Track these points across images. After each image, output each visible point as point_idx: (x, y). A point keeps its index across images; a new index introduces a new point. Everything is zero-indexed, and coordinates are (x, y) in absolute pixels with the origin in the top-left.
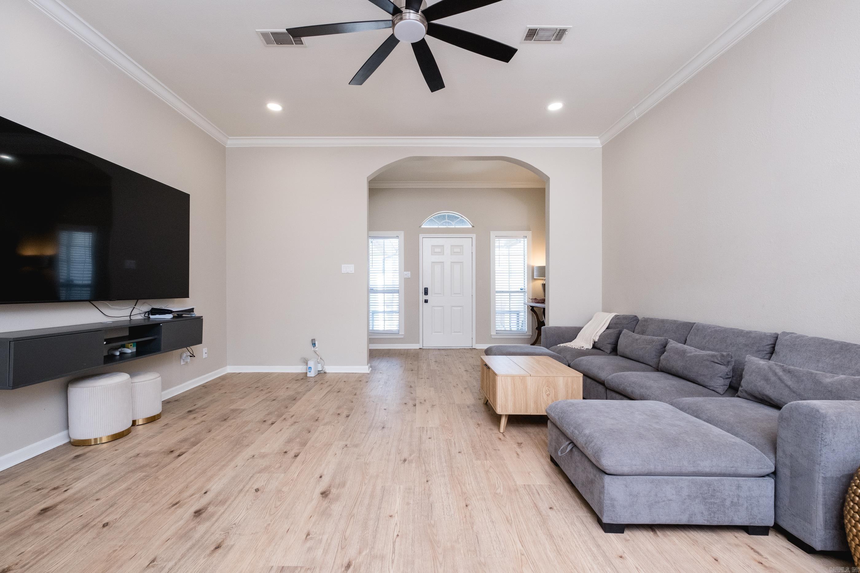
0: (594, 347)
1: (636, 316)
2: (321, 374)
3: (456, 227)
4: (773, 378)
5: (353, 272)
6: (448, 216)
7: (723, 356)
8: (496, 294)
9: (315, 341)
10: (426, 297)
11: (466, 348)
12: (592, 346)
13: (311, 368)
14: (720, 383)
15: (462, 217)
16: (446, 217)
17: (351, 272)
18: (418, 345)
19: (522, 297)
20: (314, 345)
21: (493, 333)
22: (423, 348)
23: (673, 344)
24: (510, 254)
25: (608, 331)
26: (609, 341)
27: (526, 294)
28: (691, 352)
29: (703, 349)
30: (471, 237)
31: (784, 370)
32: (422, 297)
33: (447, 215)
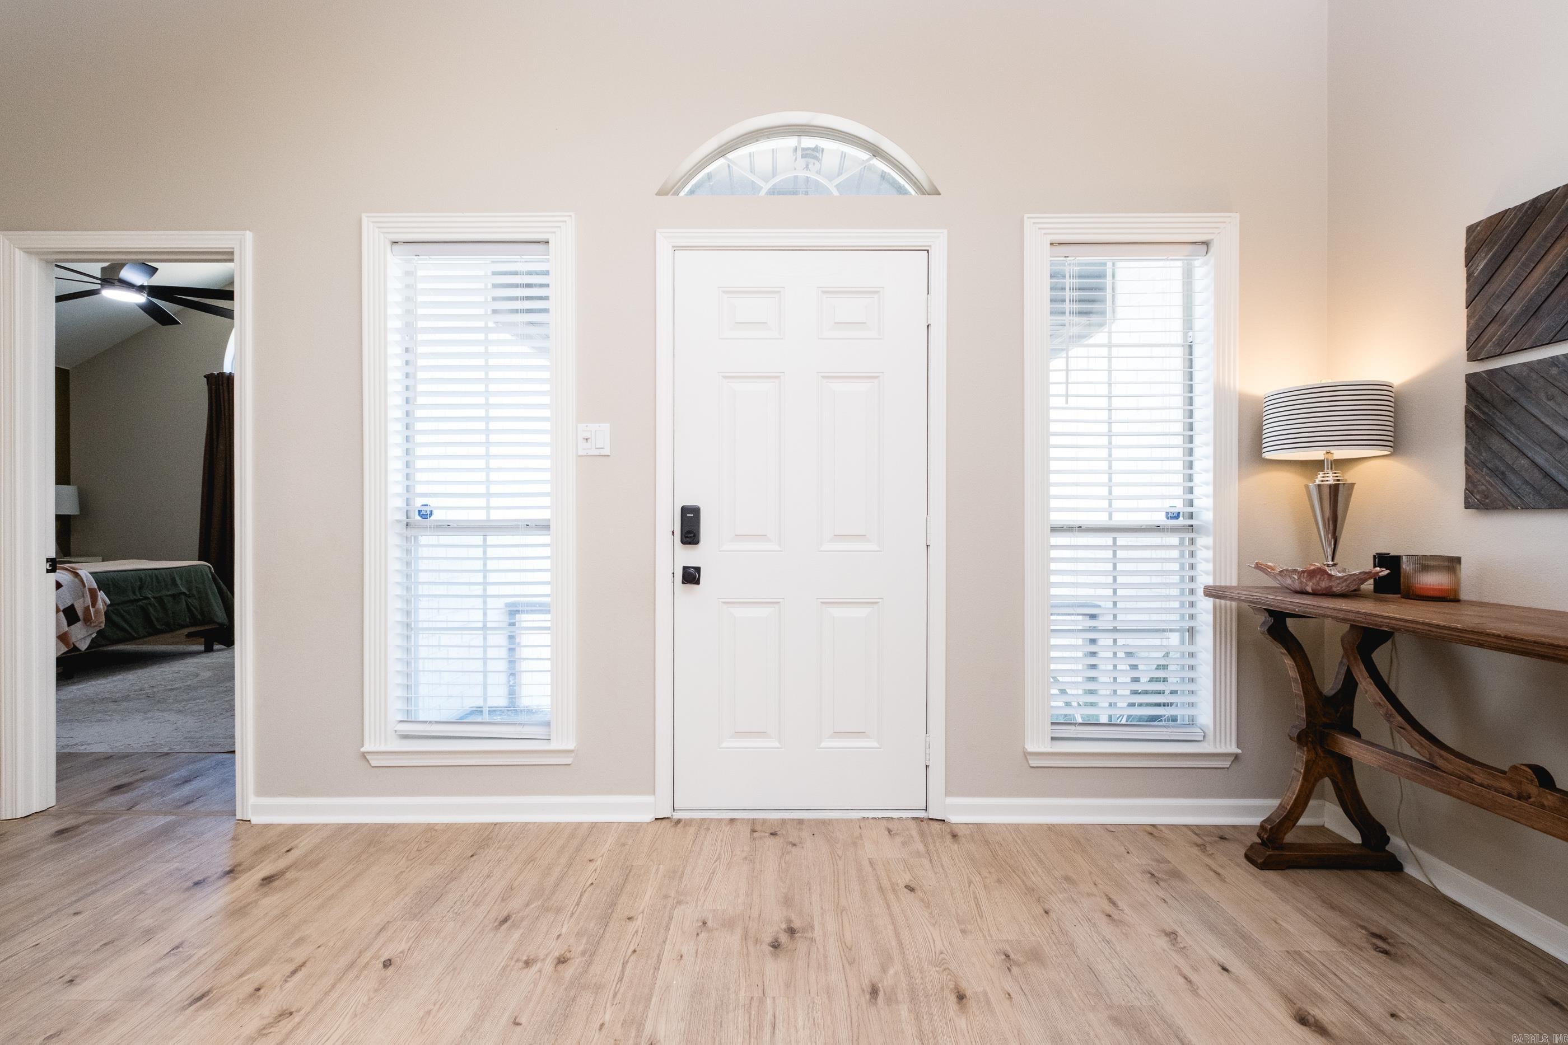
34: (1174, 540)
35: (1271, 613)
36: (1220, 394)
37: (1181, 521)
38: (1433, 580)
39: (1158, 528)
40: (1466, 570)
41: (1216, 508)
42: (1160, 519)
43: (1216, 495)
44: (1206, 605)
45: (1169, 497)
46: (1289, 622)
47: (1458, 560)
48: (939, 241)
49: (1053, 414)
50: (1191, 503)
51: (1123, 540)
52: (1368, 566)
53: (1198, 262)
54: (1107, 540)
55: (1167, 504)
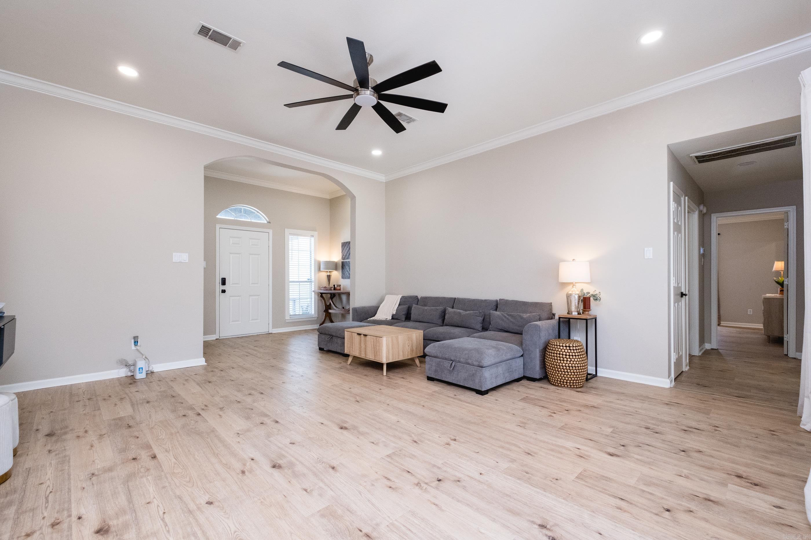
0: (392, 319)
1: (417, 296)
2: (150, 374)
3: (252, 221)
4: (505, 319)
5: (187, 261)
6: (244, 210)
7: (480, 312)
8: (290, 284)
9: (138, 339)
10: (223, 287)
11: (263, 333)
12: (391, 318)
13: (142, 368)
14: (479, 326)
15: (258, 212)
16: (242, 210)
17: (184, 261)
18: (215, 335)
19: (309, 286)
20: (136, 343)
21: (287, 318)
22: (220, 338)
23: (450, 310)
24: (299, 250)
25: (401, 307)
26: (404, 313)
27: (313, 284)
28: (463, 313)
29: (466, 311)
30: (268, 231)
31: (508, 315)
32: (219, 287)
33: (242, 209)
34: (309, 283)
35: (321, 293)
36: (315, 260)
37: (310, 280)
38: (338, 288)
39: (306, 282)
40: (342, 287)
41: (315, 278)
42: (306, 280)
44: (313, 293)
46: (323, 295)
48: (271, 232)
49: (290, 262)
50: (311, 277)
51: (300, 284)
53: (312, 238)
54: (298, 284)
55: (307, 277)
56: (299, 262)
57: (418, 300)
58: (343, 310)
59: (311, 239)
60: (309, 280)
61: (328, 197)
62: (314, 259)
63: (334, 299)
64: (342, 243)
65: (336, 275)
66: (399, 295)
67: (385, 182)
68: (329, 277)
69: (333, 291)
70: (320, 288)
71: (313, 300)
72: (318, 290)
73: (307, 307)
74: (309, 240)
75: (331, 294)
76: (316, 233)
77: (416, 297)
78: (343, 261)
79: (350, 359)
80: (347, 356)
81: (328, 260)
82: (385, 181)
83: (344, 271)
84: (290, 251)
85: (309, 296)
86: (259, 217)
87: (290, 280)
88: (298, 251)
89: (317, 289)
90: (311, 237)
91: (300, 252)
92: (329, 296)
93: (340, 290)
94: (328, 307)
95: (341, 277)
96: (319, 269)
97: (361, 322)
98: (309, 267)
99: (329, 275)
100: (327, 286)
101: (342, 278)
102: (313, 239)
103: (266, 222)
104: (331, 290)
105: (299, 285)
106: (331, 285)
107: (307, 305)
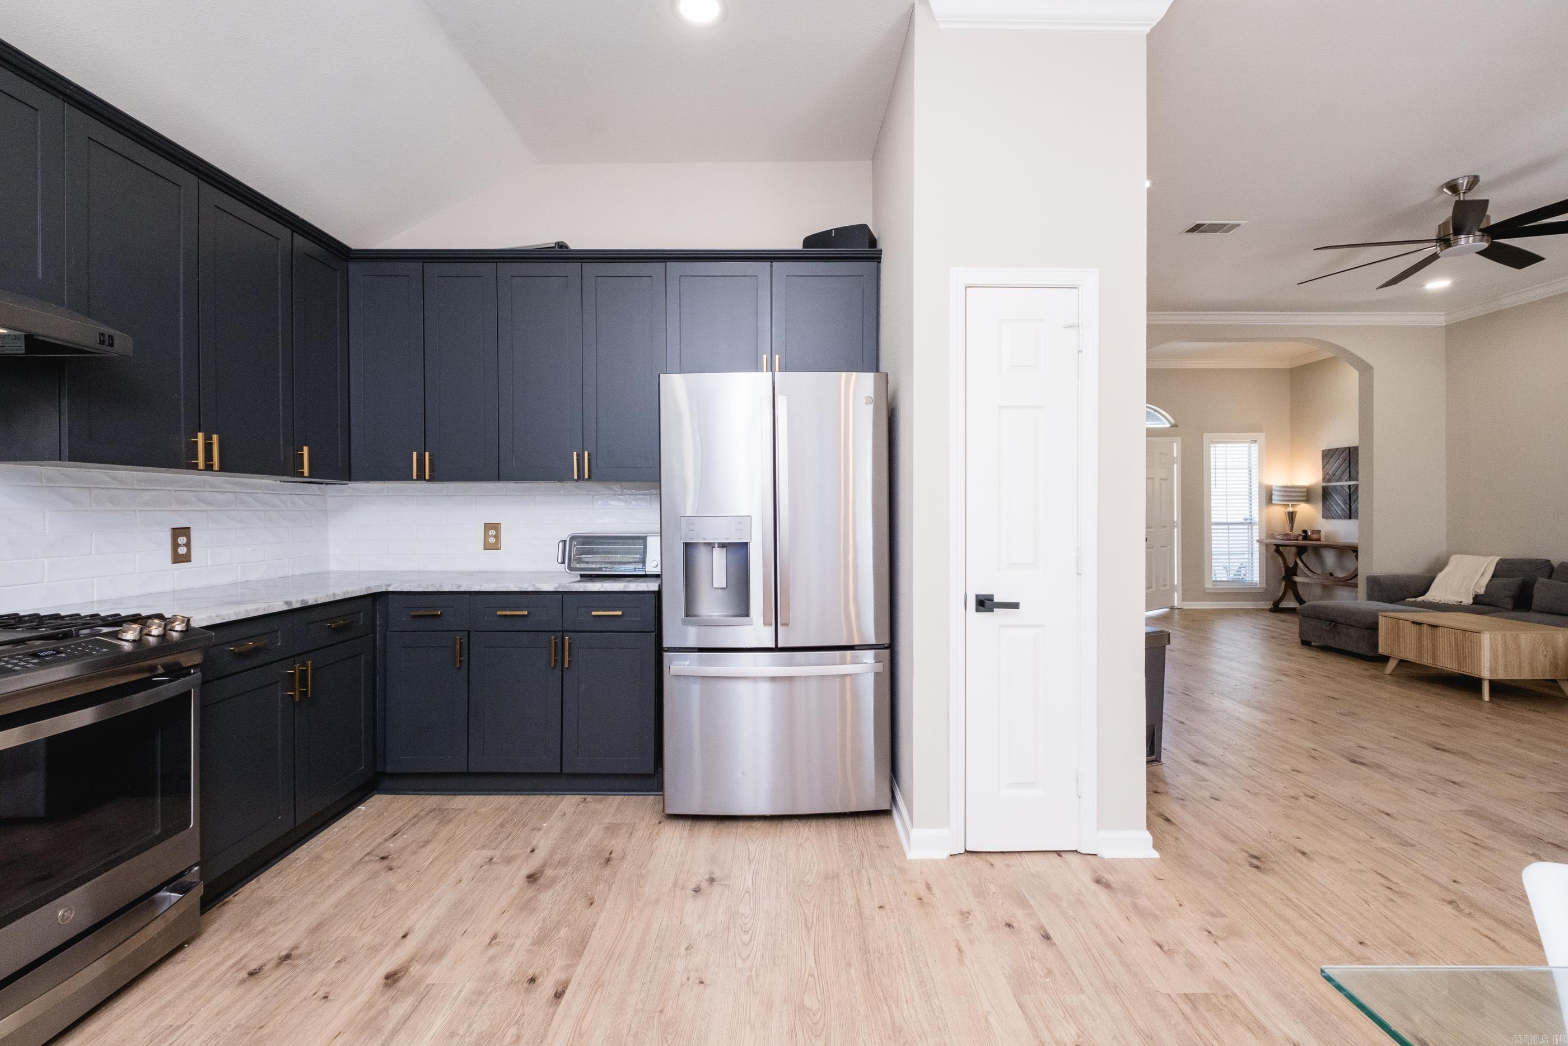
38: (1315, 536)
39: (1241, 523)
40: (1323, 534)
41: (1260, 518)
42: (1242, 520)
43: (1260, 513)
45: (1245, 514)
46: (1280, 548)
47: (1320, 531)
50: (1251, 516)
51: (1231, 527)
52: (1301, 533)
53: (1253, 445)
56: (1226, 488)
57: (1553, 571)
58: (1332, 578)
59: (1250, 448)
60: (1246, 521)
61: (1287, 365)
62: (1257, 482)
63: (1304, 557)
64: (1323, 451)
65: (1308, 513)
66: (1492, 557)
67: (1446, 326)
68: (1291, 516)
69: (1301, 542)
70: (1271, 536)
71: (1256, 556)
72: (1266, 539)
73: (1240, 570)
74: (1247, 448)
75: (1297, 547)
76: (1261, 436)
77: (1547, 563)
78: (1325, 484)
79: (1391, 665)
80: (1385, 659)
81: (1290, 484)
82: (1444, 325)
83: (1328, 503)
84: (1212, 471)
85: (1247, 549)
86: (1159, 419)
87: (1213, 520)
88: (1226, 469)
89: (1264, 537)
90: (1252, 443)
91: (1228, 471)
92: (1294, 550)
93: (1319, 540)
94: (1290, 572)
95: (1321, 516)
96: (1269, 500)
97: (1391, 603)
98: (1248, 497)
99: (1292, 512)
100: (1288, 531)
101: (1325, 517)
102: (1255, 447)
103: (1168, 425)
104: (1297, 540)
105: (1229, 529)
106: (1297, 530)
107: (1239, 564)
